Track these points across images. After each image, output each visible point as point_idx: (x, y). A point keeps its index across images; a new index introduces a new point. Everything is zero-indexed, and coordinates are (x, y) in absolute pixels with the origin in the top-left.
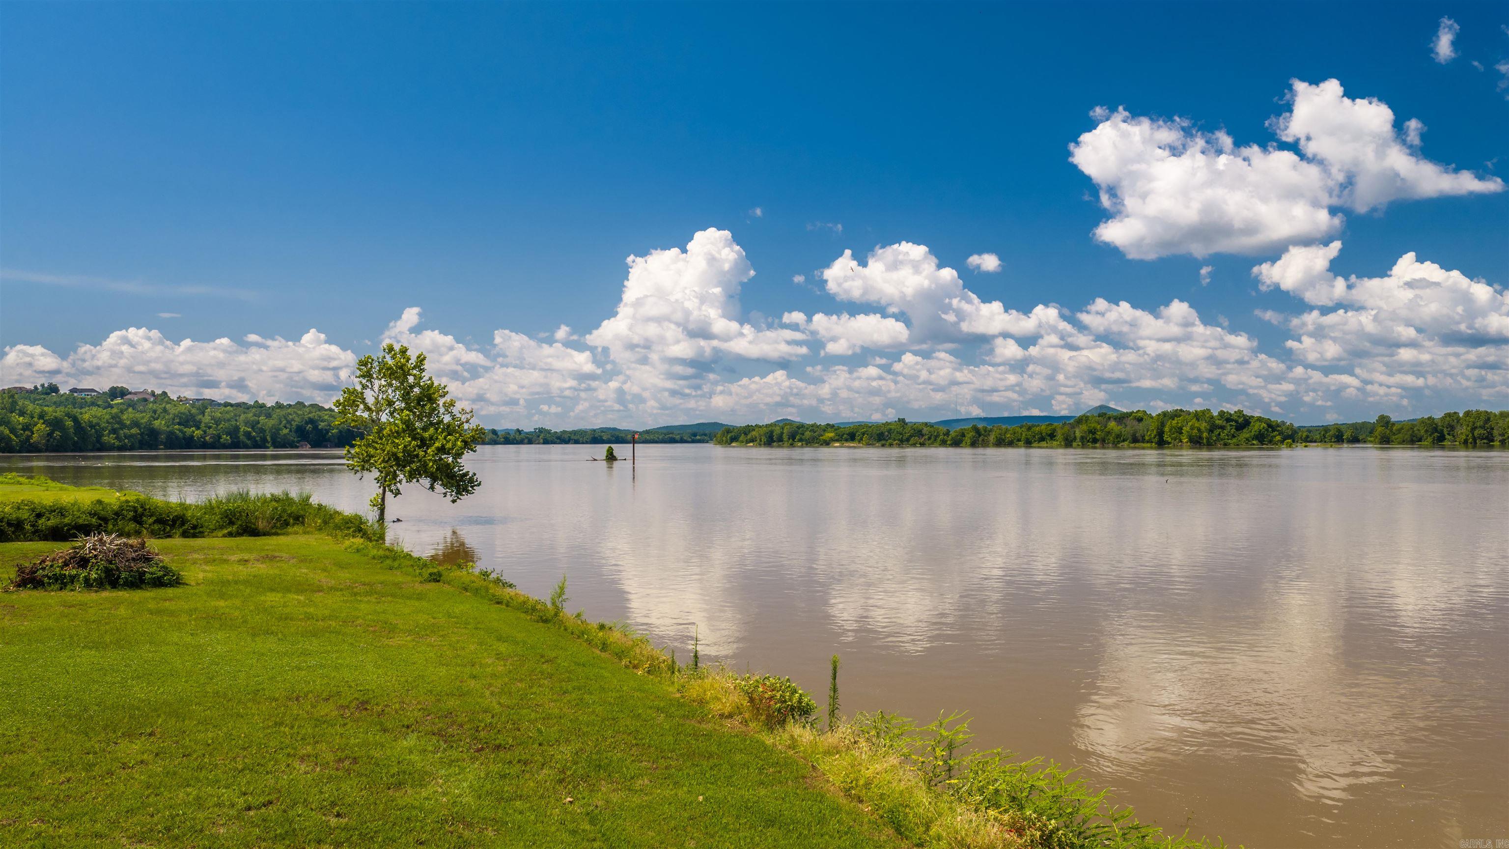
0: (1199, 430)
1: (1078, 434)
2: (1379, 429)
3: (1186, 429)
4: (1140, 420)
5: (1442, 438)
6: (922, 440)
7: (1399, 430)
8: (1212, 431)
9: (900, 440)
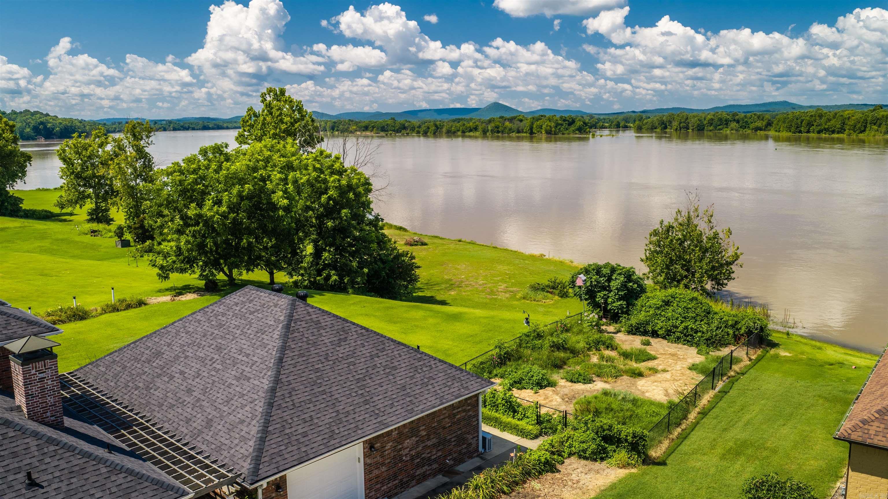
0: (550, 127)
1: (490, 128)
2: (637, 122)
3: (544, 126)
4: (521, 121)
5: (666, 128)
6: (408, 131)
7: (646, 123)
8: (556, 127)
9: (394, 131)
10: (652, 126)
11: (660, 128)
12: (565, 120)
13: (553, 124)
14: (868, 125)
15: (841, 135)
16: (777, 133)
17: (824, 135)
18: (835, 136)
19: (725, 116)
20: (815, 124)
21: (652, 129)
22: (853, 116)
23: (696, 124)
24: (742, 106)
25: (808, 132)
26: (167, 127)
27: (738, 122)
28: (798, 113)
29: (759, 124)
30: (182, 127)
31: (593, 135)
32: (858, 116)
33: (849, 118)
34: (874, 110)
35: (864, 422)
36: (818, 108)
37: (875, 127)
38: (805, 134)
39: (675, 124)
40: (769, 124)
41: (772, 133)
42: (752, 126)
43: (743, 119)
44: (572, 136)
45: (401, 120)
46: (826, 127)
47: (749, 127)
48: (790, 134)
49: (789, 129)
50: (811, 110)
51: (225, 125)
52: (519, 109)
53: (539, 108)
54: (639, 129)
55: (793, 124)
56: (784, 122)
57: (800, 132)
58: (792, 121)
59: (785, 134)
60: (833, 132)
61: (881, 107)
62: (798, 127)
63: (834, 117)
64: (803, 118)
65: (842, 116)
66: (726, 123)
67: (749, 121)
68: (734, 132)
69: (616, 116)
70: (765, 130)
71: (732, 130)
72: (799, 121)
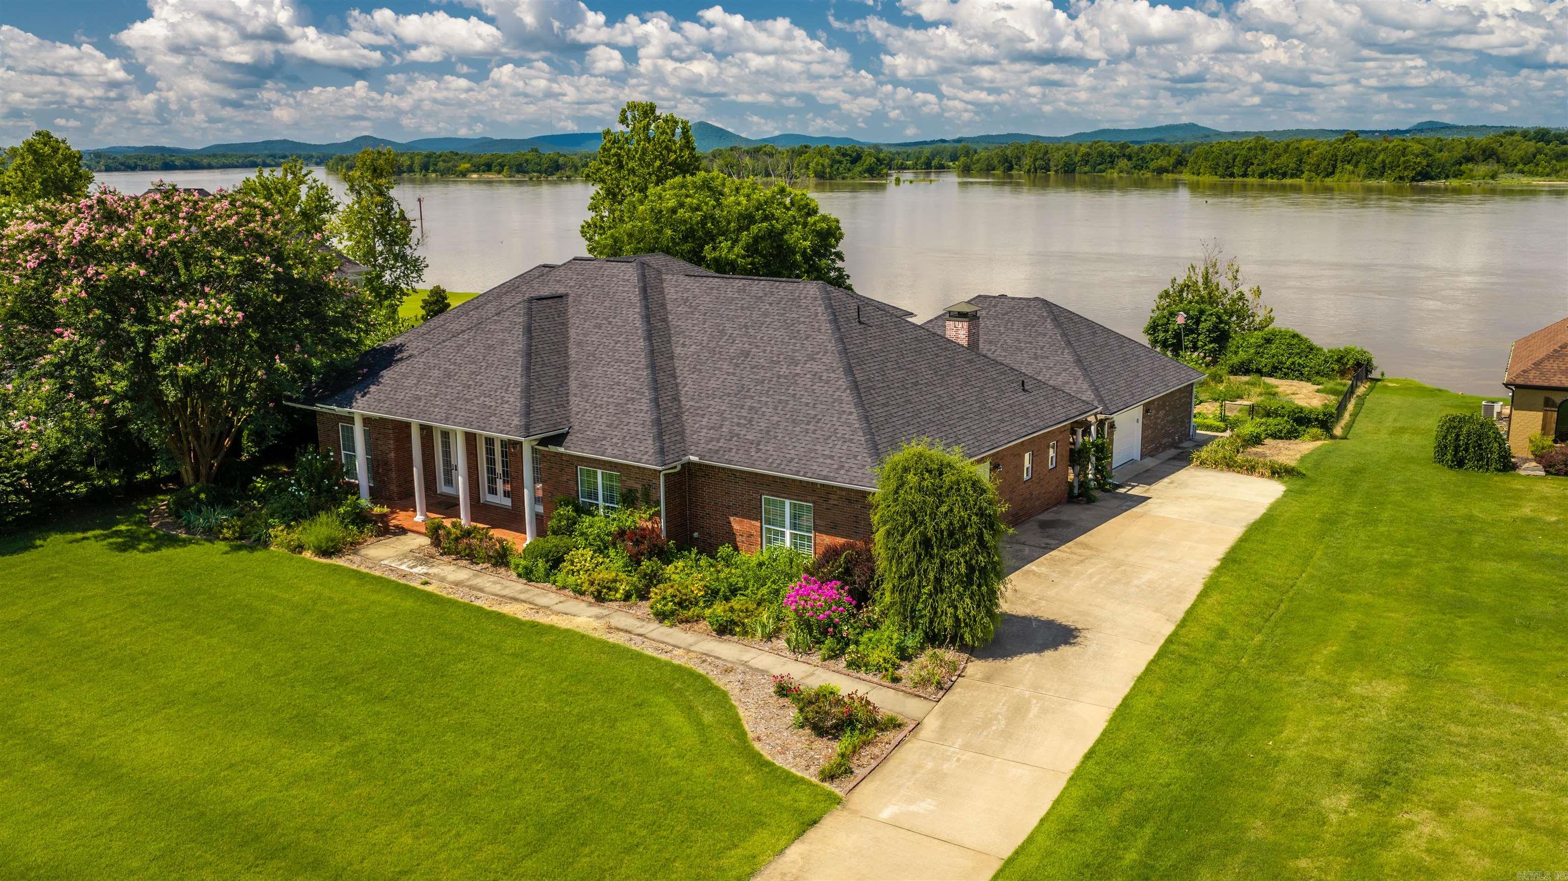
2: (962, 159)
3: (812, 165)
4: (771, 155)
5: (1011, 168)
6: (568, 173)
7: (978, 161)
8: (832, 166)
9: (539, 172)
10: (988, 165)
11: (1002, 169)
12: (844, 155)
13: (827, 162)
14: (1339, 164)
15: (1296, 181)
16: (1195, 178)
17: (1270, 180)
18: (1288, 181)
19: (1108, 148)
20: (1256, 162)
21: (988, 170)
22: (1314, 149)
23: (1061, 163)
24: (1122, 131)
25: (1245, 175)
26: (93, 164)
27: (1130, 158)
28: (1228, 144)
29: (1163, 162)
30: (122, 164)
31: (898, 181)
32: (1322, 149)
33: (1309, 152)
34: (1346, 139)
35: (1524, 371)
36: (1259, 136)
37: (1349, 167)
38: (1240, 179)
39: (1027, 162)
40: (1180, 163)
41: (1186, 176)
42: (1153, 165)
43: (1137, 154)
44: (857, 181)
45: (549, 152)
46: (1274, 166)
47: (1147, 167)
48: (1216, 179)
49: (1214, 170)
50: (1249, 139)
51: (205, 161)
52: (743, 135)
53: (777, 133)
54: (966, 170)
55: (1221, 163)
56: (1206, 159)
57: (1232, 175)
58: (1218, 157)
59: (1207, 179)
60: (1284, 175)
61: (1356, 134)
62: (1228, 168)
63: (1285, 151)
64: (1236, 152)
65: (1297, 148)
66: (1111, 160)
67: (1148, 157)
68: (1124, 175)
69: (917, 148)
70: (1172, 172)
71: (1121, 172)
72: (1230, 156)
